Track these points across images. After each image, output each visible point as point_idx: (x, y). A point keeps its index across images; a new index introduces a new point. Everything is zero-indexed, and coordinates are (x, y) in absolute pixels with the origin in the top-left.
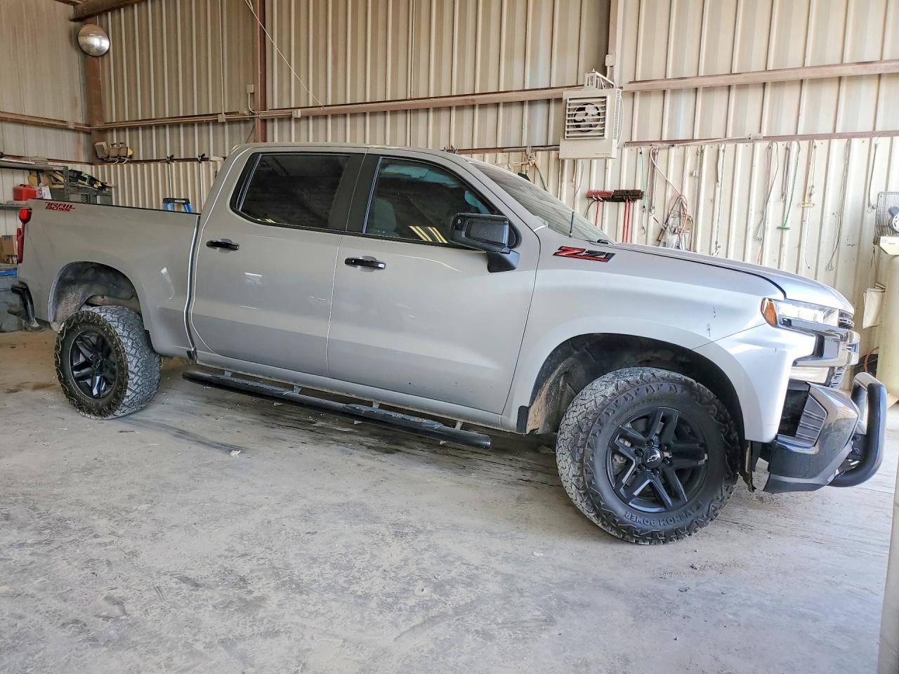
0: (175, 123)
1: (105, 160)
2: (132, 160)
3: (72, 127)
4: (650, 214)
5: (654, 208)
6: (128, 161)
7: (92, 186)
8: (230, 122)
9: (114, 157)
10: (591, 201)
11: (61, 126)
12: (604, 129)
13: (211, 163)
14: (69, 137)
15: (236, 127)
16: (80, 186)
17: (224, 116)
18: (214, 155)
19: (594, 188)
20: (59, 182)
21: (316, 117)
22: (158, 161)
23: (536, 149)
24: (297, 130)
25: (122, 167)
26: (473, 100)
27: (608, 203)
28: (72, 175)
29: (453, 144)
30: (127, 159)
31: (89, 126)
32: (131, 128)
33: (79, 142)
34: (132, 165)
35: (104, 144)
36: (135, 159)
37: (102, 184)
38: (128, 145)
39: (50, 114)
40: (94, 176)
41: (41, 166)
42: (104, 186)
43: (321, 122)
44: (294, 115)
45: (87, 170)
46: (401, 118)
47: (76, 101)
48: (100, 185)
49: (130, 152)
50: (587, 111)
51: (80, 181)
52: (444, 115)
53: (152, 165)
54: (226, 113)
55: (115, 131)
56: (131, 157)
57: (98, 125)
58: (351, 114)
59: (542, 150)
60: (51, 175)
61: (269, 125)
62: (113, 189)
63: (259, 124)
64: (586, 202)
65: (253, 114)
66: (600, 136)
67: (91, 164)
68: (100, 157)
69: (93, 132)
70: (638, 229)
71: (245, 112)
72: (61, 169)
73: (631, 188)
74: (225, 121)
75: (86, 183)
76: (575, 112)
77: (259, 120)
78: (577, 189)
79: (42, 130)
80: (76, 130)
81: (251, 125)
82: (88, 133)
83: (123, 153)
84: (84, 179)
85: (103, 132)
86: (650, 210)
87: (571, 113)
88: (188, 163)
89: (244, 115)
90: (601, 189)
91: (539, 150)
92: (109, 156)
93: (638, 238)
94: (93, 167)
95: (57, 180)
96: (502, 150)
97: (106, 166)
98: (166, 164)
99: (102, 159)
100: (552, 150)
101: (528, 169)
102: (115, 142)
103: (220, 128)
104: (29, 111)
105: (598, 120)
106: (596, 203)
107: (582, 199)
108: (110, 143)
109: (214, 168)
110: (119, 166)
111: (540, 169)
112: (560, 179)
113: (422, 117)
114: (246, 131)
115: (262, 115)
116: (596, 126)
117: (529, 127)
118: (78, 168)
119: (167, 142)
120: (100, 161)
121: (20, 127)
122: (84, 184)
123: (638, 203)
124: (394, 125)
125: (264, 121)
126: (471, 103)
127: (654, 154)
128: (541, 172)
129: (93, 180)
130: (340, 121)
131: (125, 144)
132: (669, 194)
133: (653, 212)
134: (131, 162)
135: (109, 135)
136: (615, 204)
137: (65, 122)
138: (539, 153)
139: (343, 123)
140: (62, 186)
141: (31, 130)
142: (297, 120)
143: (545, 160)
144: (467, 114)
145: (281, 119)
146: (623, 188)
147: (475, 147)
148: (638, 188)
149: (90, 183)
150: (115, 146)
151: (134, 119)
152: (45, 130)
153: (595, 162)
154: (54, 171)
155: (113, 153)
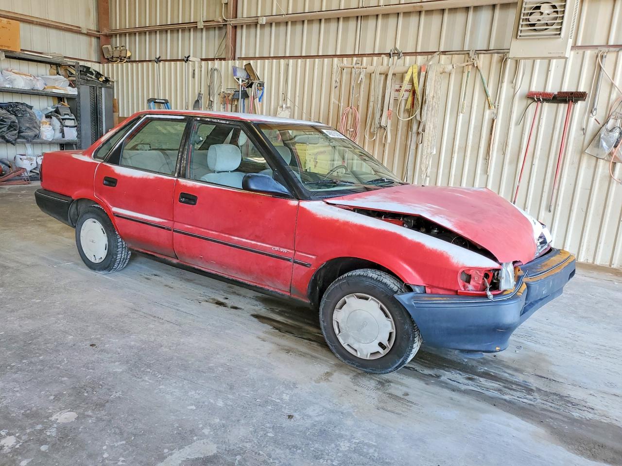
0: (164, 30)
1: (110, 60)
2: (130, 60)
3: (85, 31)
4: (591, 115)
5: (596, 109)
6: (127, 61)
7: (98, 79)
8: (208, 28)
9: (117, 58)
10: (530, 101)
11: (77, 31)
12: (561, 28)
13: (190, 62)
14: (84, 39)
15: (212, 33)
16: (88, 78)
17: (203, 23)
18: (193, 57)
19: (534, 89)
20: (72, 75)
21: (278, 24)
22: (150, 61)
23: (478, 52)
24: (262, 35)
25: (122, 66)
26: (422, 7)
27: (547, 104)
28: (82, 69)
29: (398, 47)
30: (126, 60)
31: (99, 32)
32: (130, 34)
33: (91, 45)
34: (129, 64)
35: (109, 46)
36: (132, 60)
37: (105, 78)
38: (127, 48)
39: (68, 20)
40: (101, 73)
41: (58, 61)
42: (107, 80)
43: (282, 28)
44: (260, 22)
45: (95, 67)
46: (352, 24)
47: (89, 11)
48: (104, 79)
49: (129, 54)
50: (542, 10)
51: (88, 75)
52: (392, 21)
53: (145, 64)
54: (203, 22)
55: (118, 36)
56: (129, 58)
57: (105, 31)
58: (308, 21)
59: (484, 54)
60: (67, 69)
61: (239, 31)
62: (115, 83)
63: (230, 29)
64: (525, 102)
65: (226, 21)
66: (556, 34)
67: (100, 63)
68: (106, 57)
69: (102, 37)
70: (576, 131)
71: (220, 20)
72: (74, 64)
73: (573, 90)
74: (202, 27)
75: (93, 77)
76: (531, 11)
77: (231, 26)
78: (516, 91)
79: (62, 33)
80: (88, 35)
81: (224, 31)
82: (98, 38)
83: (123, 55)
84: (92, 74)
85: (109, 36)
86: (592, 112)
87: (526, 12)
88: (173, 63)
89: (218, 22)
90: (541, 90)
91: (480, 53)
92: (113, 57)
93: (575, 138)
94: (101, 65)
95: (72, 74)
96: (444, 53)
97: (110, 64)
98: (155, 63)
99: (108, 59)
100: (495, 53)
101: (470, 70)
102: (118, 45)
103: (199, 34)
104: (52, 17)
105: (556, 18)
106: (535, 104)
107: (521, 98)
108: (114, 46)
109: (192, 67)
110: (120, 65)
111: (481, 70)
112: (500, 81)
113: (371, 23)
114: (220, 36)
115: (234, 22)
116: (552, 24)
117: (472, 33)
118: (88, 64)
119: (157, 46)
120: (106, 61)
121: (44, 29)
122: (91, 78)
123: (580, 105)
124: (345, 31)
125: (235, 27)
126: (419, 9)
127: (602, 57)
128: (482, 73)
129: (98, 75)
130: (299, 27)
131: (125, 46)
132: (614, 96)
133: (594, 113)
134: (130, 62)
135: (114, 39)
136: (555, 105)
137: (80, 27)
138: (482, 56)
139: (301, 28)
140: (74, 79)
141: (53, 32)
142: (262, 26)
143: (487, 63)
144: (414, 19)
145: (249, 26)
146: (565, 89)
147: (419, 51)
148: (581, 89)
149: (96, 76)
150: (118, 49)
151: (133, 27)
152: (64, 33)
153: (538, 62)
154: (69, 66)
155: (116, 54)
